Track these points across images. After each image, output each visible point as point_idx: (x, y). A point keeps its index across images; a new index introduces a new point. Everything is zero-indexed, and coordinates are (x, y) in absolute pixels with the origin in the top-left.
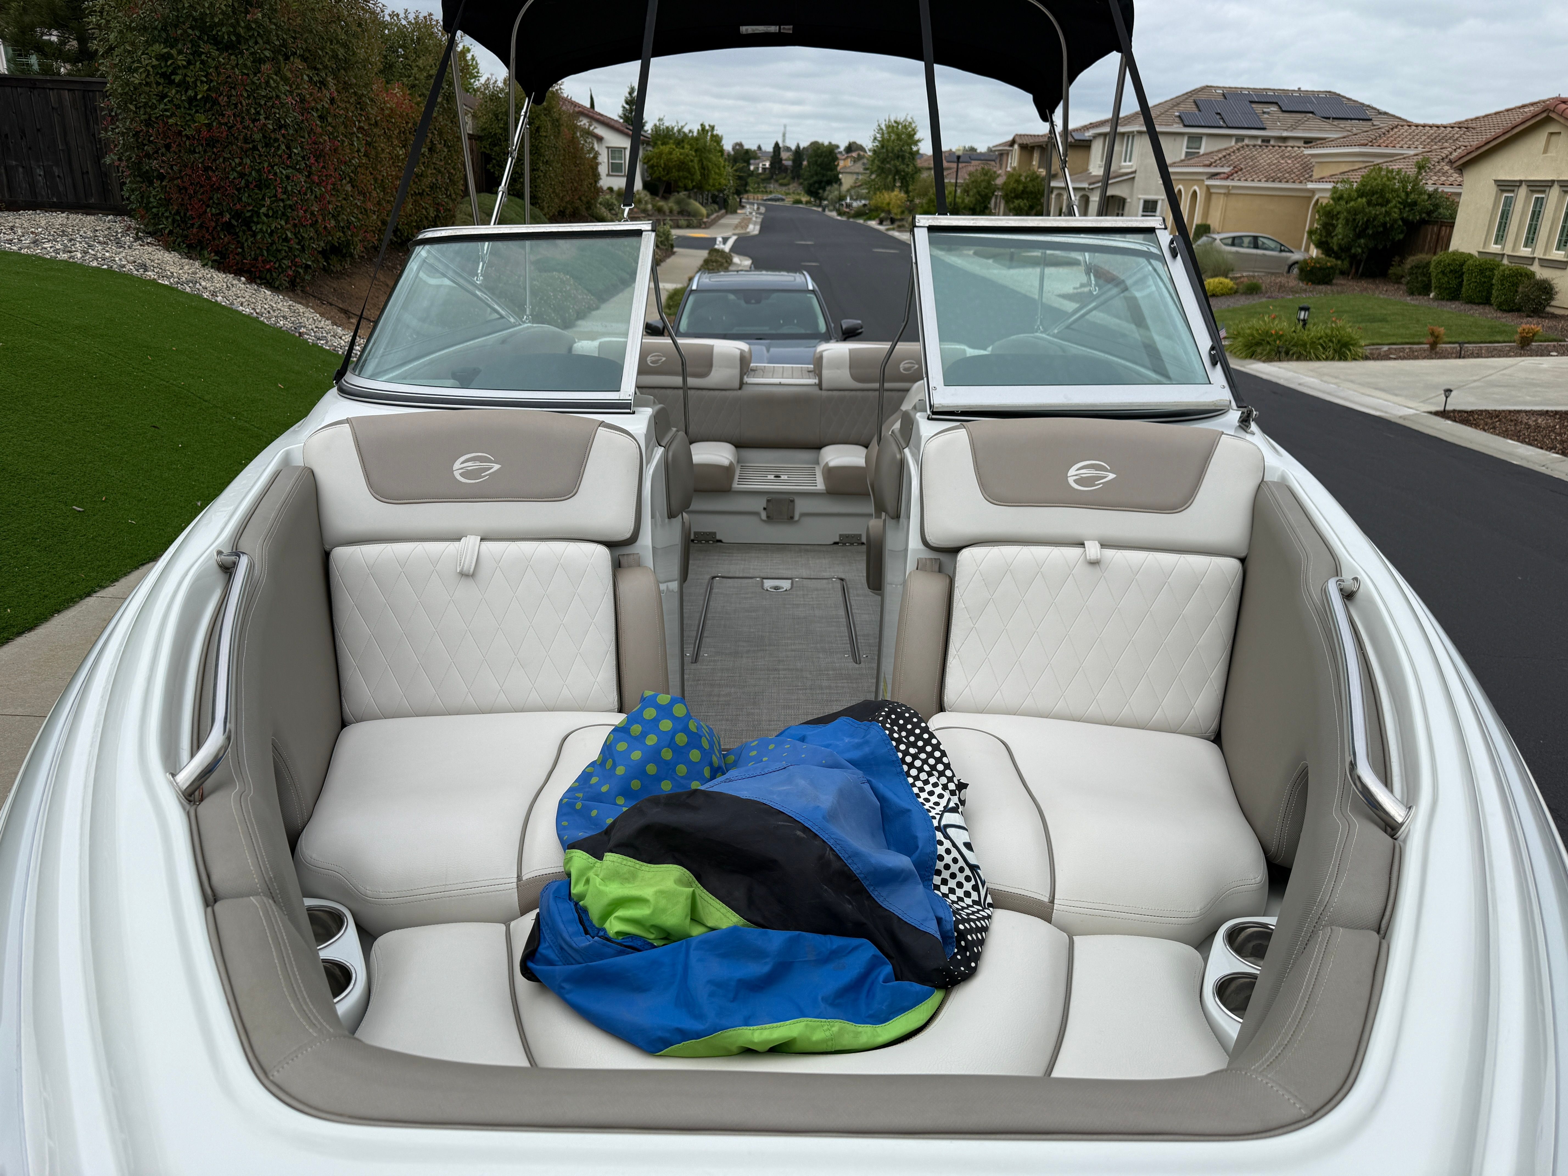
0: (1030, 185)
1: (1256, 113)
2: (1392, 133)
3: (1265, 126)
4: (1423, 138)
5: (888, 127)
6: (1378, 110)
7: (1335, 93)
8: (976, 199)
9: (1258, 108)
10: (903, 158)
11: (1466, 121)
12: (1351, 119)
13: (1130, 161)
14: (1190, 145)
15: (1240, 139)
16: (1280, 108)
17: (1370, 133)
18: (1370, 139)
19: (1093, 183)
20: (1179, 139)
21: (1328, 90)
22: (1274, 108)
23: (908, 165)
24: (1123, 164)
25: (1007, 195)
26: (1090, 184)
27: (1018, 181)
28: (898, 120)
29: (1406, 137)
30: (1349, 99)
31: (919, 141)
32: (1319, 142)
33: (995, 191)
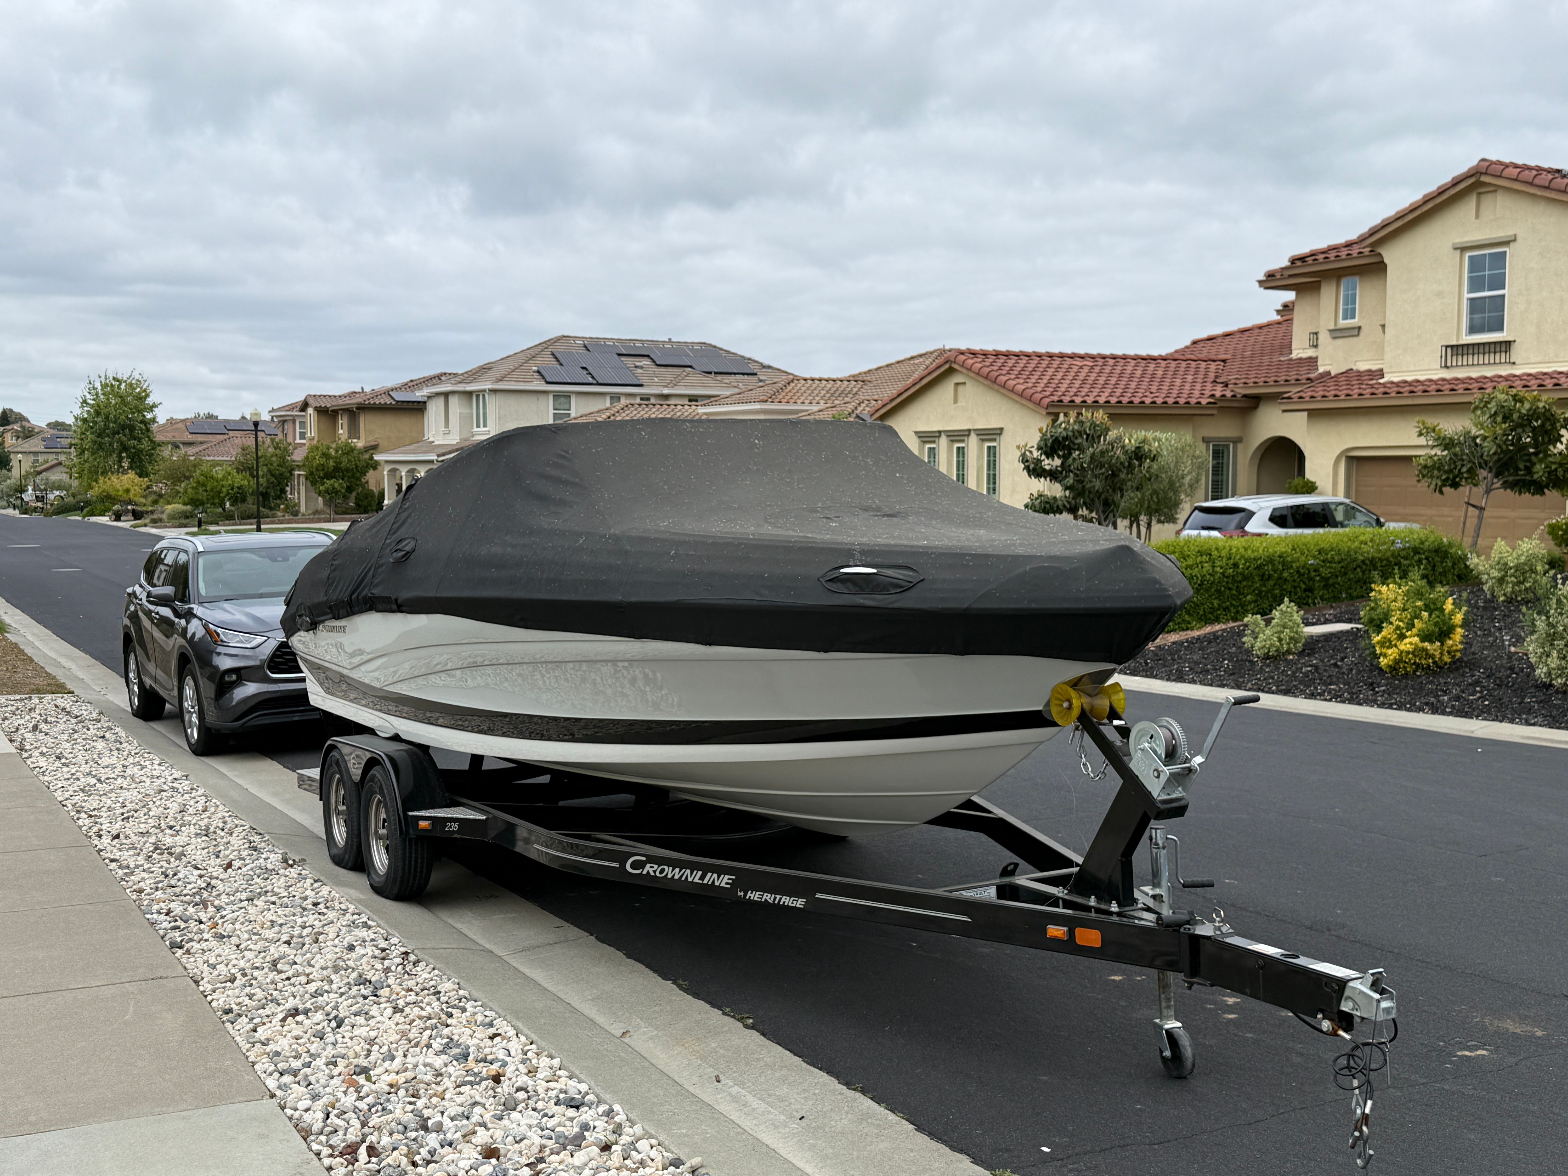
0: (345, 459)
1: (628, 368)
2: (789, 388)
3: (640, 382)
4: (823, 392)
5: (104, 386)
6: (761, 364)
7: (710, 345)
8: (268, 480)
9: (630, 362)
10: (132, 428)
11: (860, 374)
12: (735, 374)
13: (485, 426)
14: (558, 407)
15: (615, 398)
16: (654, 362)
17: (766, 388)
18: (769, 395)
19: (444, 454)
20: (542, 398)
21: (702, 341)
22: (646, 362)
23: (140, 440)
24: (475, 429)
25: (312, 473)
26: (438, 456)
27: (326, 455)
28: (119, 377)
29: (805, 392)
30: (728, 352)
31: (155, 406)
32: (712, 399)
33: (293, 469)
